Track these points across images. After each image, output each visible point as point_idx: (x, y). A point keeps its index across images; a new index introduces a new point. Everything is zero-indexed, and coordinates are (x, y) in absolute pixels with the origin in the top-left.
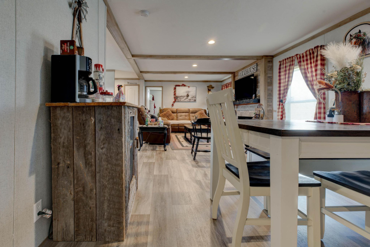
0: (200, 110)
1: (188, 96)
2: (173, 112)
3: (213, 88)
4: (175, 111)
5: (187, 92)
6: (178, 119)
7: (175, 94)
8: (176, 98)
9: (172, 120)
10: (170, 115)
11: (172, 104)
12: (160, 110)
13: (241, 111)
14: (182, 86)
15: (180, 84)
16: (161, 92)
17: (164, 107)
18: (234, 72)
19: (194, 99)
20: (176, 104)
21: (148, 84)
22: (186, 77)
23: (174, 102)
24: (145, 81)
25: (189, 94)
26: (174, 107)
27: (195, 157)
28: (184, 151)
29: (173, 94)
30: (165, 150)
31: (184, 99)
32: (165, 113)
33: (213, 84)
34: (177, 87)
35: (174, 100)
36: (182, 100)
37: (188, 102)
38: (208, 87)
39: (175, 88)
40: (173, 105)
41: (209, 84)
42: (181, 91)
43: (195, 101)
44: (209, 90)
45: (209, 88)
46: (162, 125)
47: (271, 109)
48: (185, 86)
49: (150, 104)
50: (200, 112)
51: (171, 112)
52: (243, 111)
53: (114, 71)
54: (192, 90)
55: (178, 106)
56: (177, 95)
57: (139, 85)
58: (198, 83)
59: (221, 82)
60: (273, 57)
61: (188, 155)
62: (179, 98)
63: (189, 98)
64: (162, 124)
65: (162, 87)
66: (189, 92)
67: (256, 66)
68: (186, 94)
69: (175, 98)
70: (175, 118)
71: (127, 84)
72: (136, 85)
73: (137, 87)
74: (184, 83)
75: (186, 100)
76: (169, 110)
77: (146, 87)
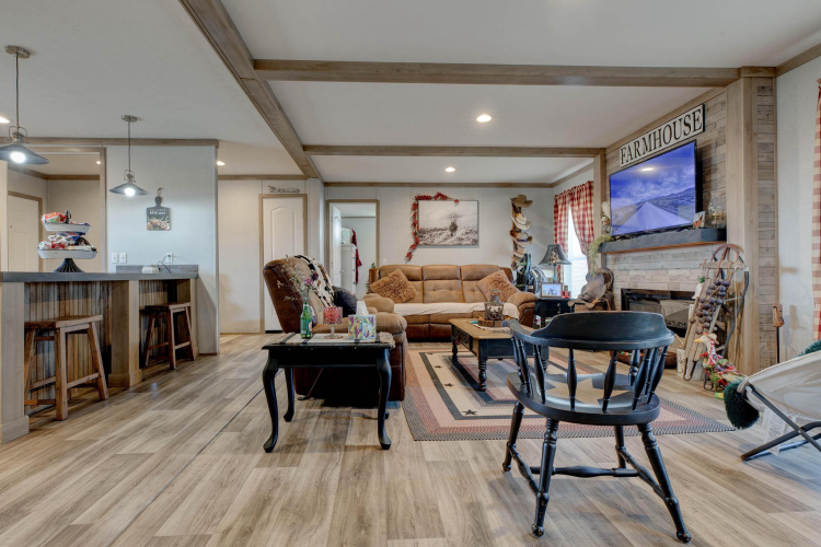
0: (493, 269)
1: (454, 228)
2: (411, 279)
3: (528, 203)
4: (419, 275)
5: (450, 217)
6: (426, 298)
7: (415, 224)
8: (419, 236)
9: (409, 300)
10: (402, 286)
11: (407, 250)
12: (372, 272)
13: (632, 273)
14: (436, 198)
15: (432, 192)
16: (375, 220)
17: (384, 262)
18: (605, 149)
19: (472, 236)
20: (418, 252)
21: (335, 192)
22: (450, 170)
23: (414, 247)
24: (326, 184)
25: (458, 224)
26: (412, 262)
27: (540, 521)
28: (466, 445)
29: (410, 223)
30: (386, 447)
31: (442, 237)
32: (386, 279)
33: (529, 194)
34: (421, 203)
35: (412, 242)
36: (436, 242)
37: (454, 246)
38: (514, 200)
39: (415, 206)
40: (409, 256)
41: (515, 193)
42: (435, 214)
43: (475, 242)
44: (516, 210)
45: (517, 205)
46: (368, 336)
47: (771, 261)
48: (444, 198)
49: (343, 253)
50: (493, 275)
51: (404, 278)
52: (643, 273)
53: (215, 142)
54: (465, 211)
55: (425, 258)
56: (422, 225)
57: (305, 197)
58: (485, 189)
59: (552, 186)
60: (776, 71)
61: (491, 485)
62: (427, 236)
63: (458, 233)
64: (371, 328)
65: (377, 202)
66: (456, 216)
67: (699, 115)
68: (447, 224)
69: (415, 234)
70: (419, 294)
71: (267, 191)
72: (295, 194)
73: (300, 201)
74: (443, 191)
75: (448, 242)
76: (399, 271)
77: (327, 203)
